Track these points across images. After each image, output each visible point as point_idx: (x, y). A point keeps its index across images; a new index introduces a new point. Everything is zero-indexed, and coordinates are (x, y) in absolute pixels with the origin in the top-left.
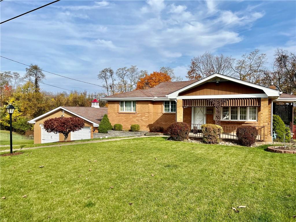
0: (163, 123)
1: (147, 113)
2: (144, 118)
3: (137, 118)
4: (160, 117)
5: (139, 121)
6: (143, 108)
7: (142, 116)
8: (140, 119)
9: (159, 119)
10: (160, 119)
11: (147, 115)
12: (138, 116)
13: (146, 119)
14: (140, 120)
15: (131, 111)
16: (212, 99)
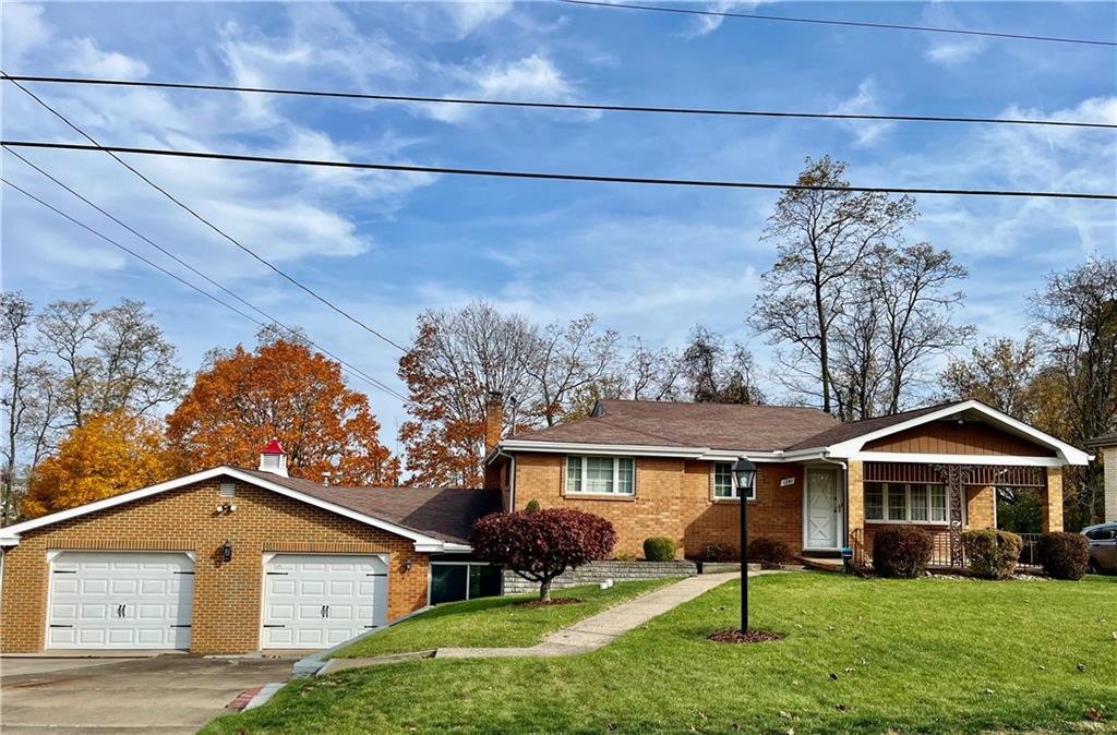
0: (715, 534)
1: (677, 498)
2: (667, 517)
3: (641, 516)
4: (702, 511)
5: (648, 526)
6: (663, 482)
7: (658, 511)
8: (652, 520)
9: (698, 520)
10: (704, 518)
11: (675, 508)
12: (644, 509)
13: (675, 520)
14: (649, 523)
15: (612, 491)
16: (941, 464)
